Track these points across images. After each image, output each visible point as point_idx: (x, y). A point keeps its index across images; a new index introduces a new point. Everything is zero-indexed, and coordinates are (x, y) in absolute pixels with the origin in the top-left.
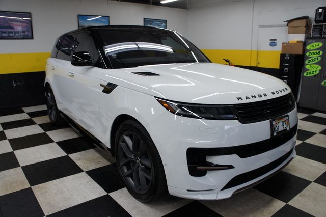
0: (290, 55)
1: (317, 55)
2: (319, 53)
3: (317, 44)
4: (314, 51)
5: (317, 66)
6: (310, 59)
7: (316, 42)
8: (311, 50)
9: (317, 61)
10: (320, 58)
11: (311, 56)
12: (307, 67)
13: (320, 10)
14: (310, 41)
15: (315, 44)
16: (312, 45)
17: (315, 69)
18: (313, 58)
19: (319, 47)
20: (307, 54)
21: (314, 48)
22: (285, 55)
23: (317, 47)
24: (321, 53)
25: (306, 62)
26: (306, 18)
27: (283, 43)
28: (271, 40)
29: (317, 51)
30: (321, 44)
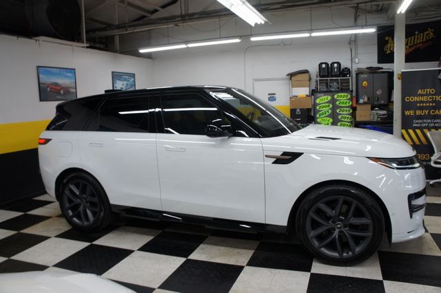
0: (301, 109)
1: (327, 108)
2: (329, 106)
3: (326, 97)
4: (324, 105)
5: (328, 119)
6: (321, 113)
7: (324, 95)
8: (321, 104)
9: (327, 114)
10: (330, 111)
11: (321, 109)
12: (319, 120)
13: (324, 66)
14: (319, 95)
15: (324, 97)
16: (321, 98)
17: (327, 122)
18: (323, 112)
19: (328, 100)
20: (318, 108)
21: (324, 102)
22: (295, 110)
23: (326, 101)
24: (331, 106)
25: (318, 116)
26: (306, 72)
27: (291, 98)
28: (269, 94)
29: (327, 104)
30: (329, 98)
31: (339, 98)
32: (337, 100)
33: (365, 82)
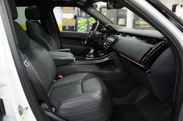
0: (69, 26)
1: (84, 26)
2: (85, 25)
3: (84, 20)
4: (83, 24)
6: (80, 29)
7: (83, 19)
8: (81, 24)
9: (84, 30)
10: (86, 28)
11: (81, 27)
14: (79, 18)
16: (81, 20)
18: (82, 28)
19: (85, 22)
20: (79, 26)
21: (82, 22)
22: (65, 27)
23: (84, 22)
24: (87, 25)
25: (79, 31)
27: (62, 19)
29: (84, 24)
30: (86, 20)
31: (91, 21)
32: (90, 22)
33: (105, 13)
